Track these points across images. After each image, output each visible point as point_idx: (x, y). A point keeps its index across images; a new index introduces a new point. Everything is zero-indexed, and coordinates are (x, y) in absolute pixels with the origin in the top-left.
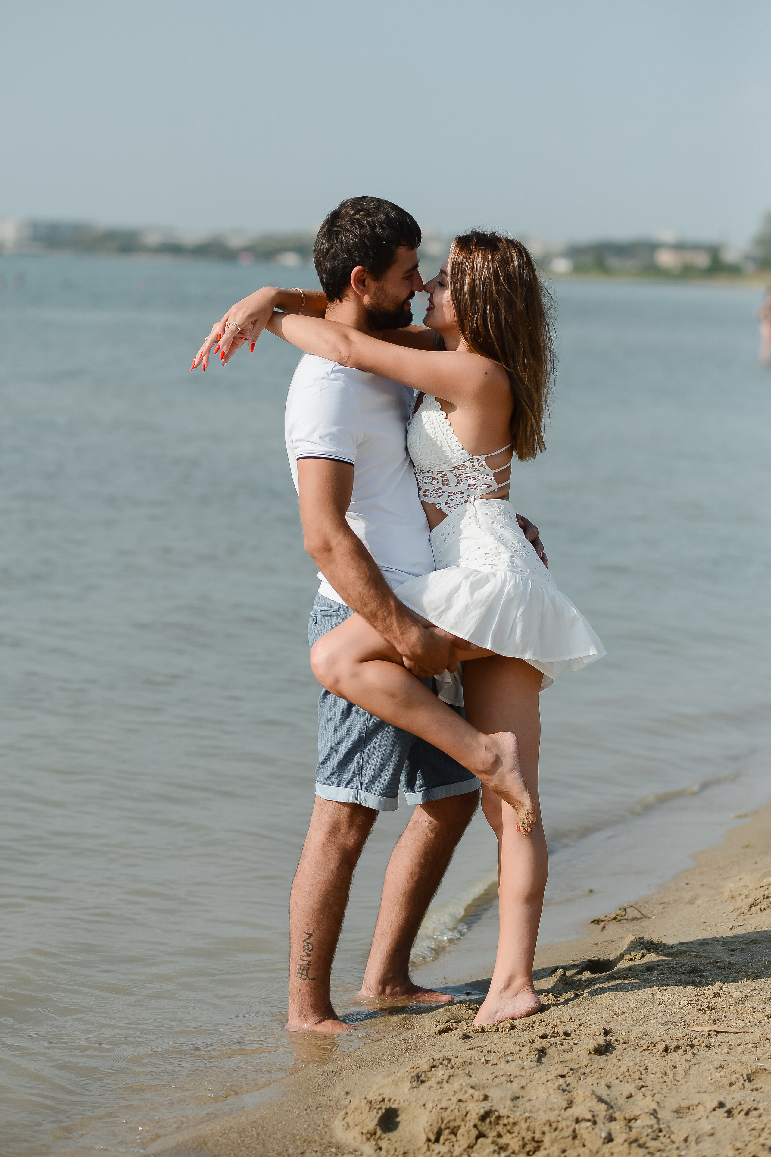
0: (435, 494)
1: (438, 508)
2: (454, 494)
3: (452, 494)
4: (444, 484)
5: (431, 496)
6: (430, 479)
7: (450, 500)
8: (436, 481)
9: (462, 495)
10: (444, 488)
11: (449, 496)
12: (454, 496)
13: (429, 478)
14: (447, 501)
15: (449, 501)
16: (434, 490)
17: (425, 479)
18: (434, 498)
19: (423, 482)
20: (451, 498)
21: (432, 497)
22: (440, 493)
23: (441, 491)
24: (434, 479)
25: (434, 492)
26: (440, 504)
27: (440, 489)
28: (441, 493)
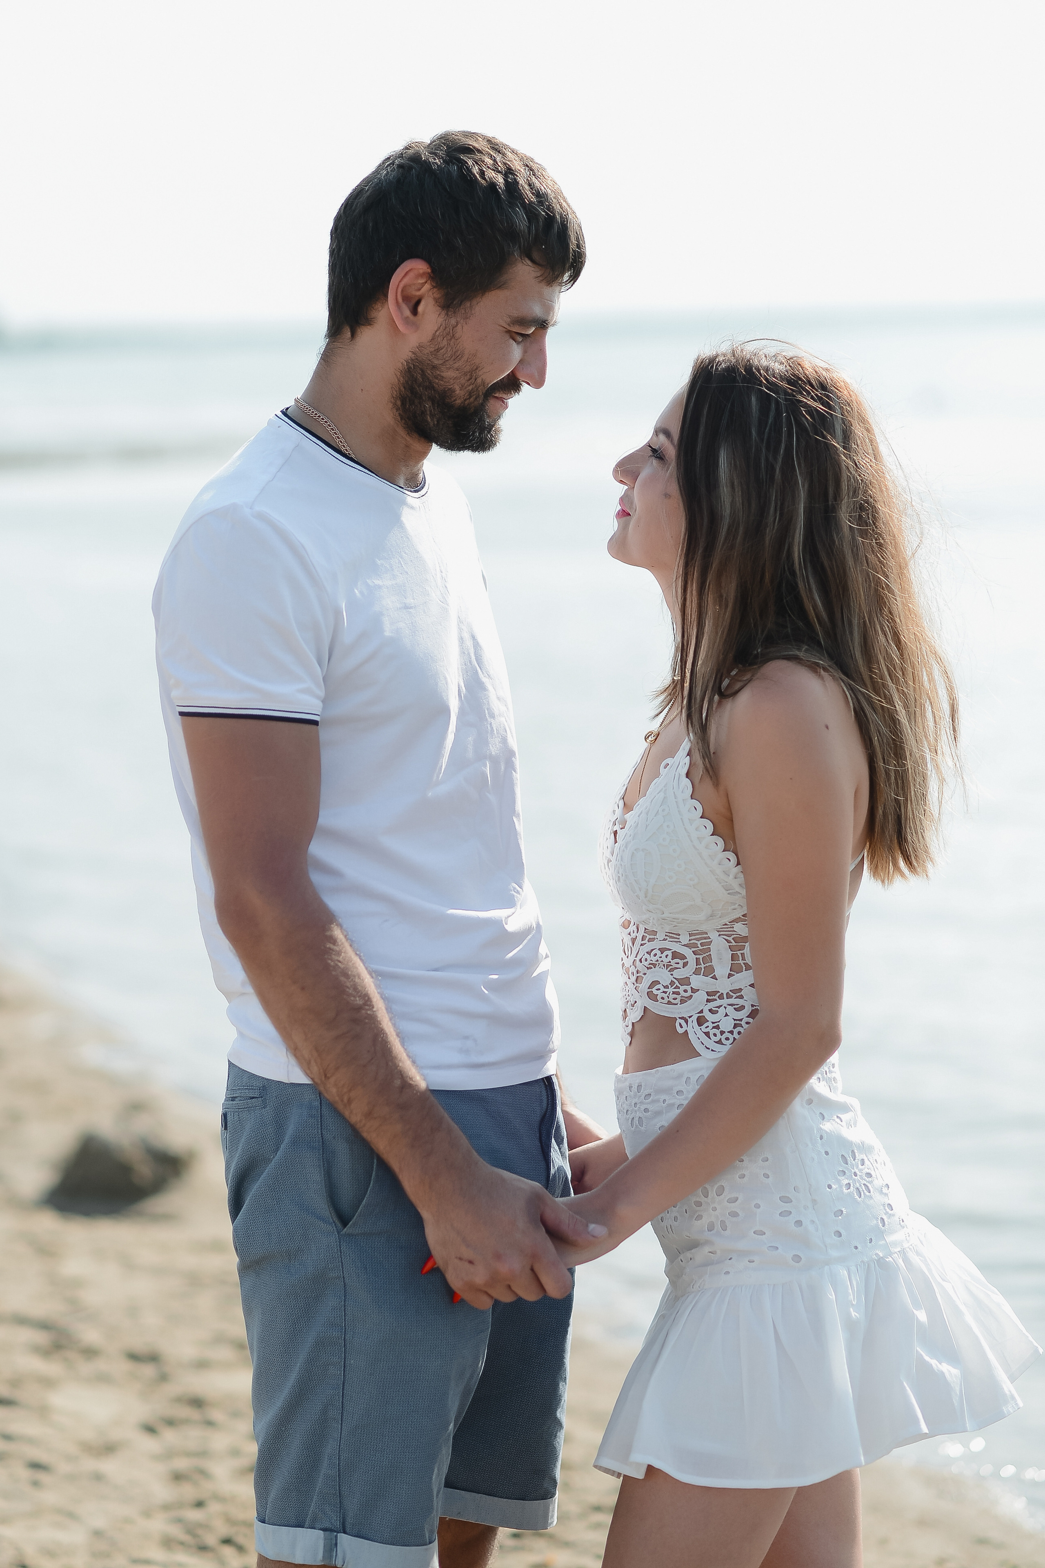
0: (674, 993)
1: (680, 1031)
2: (721, 997)
3: (716, 997)
4: (697, 972)
5: (663, 998)
6: (667, 956)
7: (710, 1010)
8: (681, 962)
9: (740, 1002)
10: (697, 981)
11: (708, 1001)
12: (719, 1002)
13: (666, 953)
14: (701, 1012)
15: (707, 1014)
16: (672, 983)
17: (655, 955)
18: (669, 1003)
19: (646, 964)
20: (711, 1005)
21: (666, 1001)
22: (685, 991)
23: (688, 988)
24: (675, 955)
25: (671, 990)
26: (687, 1022)
27: (685, 981)
28: (689, 993)
